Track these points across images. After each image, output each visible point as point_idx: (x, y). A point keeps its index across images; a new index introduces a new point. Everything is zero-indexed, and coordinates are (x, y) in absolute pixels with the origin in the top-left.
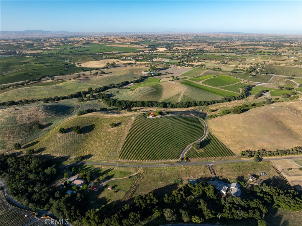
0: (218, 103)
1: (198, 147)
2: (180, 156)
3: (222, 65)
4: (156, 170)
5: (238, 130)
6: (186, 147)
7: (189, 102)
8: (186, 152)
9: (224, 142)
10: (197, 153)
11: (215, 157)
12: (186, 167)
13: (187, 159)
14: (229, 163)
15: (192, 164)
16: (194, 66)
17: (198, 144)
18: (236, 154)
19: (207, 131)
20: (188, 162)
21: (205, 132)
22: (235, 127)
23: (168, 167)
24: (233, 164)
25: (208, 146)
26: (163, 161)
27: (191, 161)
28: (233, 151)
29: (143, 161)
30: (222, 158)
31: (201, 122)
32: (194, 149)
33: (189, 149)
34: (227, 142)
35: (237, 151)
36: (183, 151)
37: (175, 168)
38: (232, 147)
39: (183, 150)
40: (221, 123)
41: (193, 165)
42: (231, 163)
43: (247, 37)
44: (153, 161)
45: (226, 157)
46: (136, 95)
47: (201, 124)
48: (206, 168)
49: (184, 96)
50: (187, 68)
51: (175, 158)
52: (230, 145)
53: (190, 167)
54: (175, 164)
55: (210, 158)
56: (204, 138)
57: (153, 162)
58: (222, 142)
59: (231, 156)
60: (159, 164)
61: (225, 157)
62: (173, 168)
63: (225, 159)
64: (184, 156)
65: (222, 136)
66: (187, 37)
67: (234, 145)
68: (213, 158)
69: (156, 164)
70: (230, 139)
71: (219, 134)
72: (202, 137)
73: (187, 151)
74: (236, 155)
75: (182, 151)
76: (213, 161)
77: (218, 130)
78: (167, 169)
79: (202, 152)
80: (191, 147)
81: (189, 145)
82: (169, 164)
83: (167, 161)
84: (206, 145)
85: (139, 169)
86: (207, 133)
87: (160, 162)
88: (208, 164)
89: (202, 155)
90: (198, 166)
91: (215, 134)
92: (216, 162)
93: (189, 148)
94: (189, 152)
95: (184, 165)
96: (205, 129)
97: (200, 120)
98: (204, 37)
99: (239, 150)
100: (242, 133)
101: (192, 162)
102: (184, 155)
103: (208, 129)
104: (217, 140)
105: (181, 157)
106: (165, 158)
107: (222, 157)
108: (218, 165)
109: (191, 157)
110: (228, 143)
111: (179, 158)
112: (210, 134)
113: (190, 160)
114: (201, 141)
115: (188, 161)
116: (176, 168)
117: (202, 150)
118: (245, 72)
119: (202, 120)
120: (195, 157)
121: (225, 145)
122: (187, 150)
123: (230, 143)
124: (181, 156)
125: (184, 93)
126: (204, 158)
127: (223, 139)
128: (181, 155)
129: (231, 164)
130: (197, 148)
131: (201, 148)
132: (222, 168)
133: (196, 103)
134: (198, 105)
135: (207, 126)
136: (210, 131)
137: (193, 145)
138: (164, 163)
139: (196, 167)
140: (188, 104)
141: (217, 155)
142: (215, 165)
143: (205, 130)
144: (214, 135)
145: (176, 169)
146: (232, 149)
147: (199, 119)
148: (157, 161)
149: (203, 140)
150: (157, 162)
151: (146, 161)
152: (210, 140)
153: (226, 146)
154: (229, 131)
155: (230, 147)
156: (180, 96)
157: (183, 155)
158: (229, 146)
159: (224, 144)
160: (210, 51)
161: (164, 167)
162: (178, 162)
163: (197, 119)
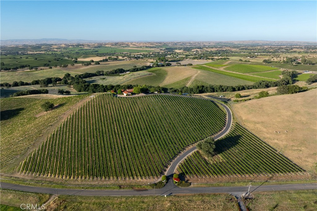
0: (249, 89)
1: (211, 151)
2: (165, 171)
3: (250, 58)
4: (91, 206)
5: (298, 118)
6: (184, 149)
7: (203, 86)
8: (182, 161)
9: (269, 141)
10: (207, 163)
11: (251, 176)
12: (175, 199)
13: (181, 177)
14: (292, 192)
15: (192, 190)
16: (215, 60)
17: (210, 143)
18: (305, 169)
19: (232, 122)
20: (183, 186)
21: (227, 122)
22: (289, 113)
23: (127, 198)
24: (303, 195)
25: (235, 150)
26: (121, 181)
27: (190, 184)
28: (296, 161)
29: (72, 178)
30: (271, 178)
31: (220, 107)
32: (201, 155)
33: (190, 154)
34: (276, 141)
35: (306, 161)
36: (176, 159)
37: (143, 202)
38: (290, 152)
39: (176, 155)
40: (259, 108)
41: (194, 196)
42: (298, 192)
43: (275, 43)
44: (95, 178)
45: (281, 176)
46: (125, 79)
47: (220, 109)
48: (229, 205)
49: (196, 80)
50: (206, 61)
51: (152, 175)
52: (286, 147)
53: (184, 201)
54: (146, 190)
55: (239, 176)
56: (225, 134)
57: (93, 183)
58: (265, 140)
59: (293, 174)
60: (106, 187)
61: (277, 174)
62: (139, 200)
63: (278, 181)
64: (175, 171)
65: (265, 130)
66: (209, 43)
67: (296, 148)
68: (247, 176)
69: (100, 187)
70: (284, 136)
71: (258, 126)
72: (221, 130)
73: (183, 159)
74: (305, 171)
75: (173, 158)
76: (250, 185)
77: (255, 119)
78: (120, 204)
79: (221, 161)
80: (196, 150)
81: (191, 147)
82: (131, 189)
83: (129, 180)
84: (230, 148)
85: (49, 199)
86: (231, 125)
87: (112, 182)
88: (235, 193)
89: (219, 170)
90: (207, 199)
91: (249, 127)
92: (255, 187)
93: (190, 152)
94: (189, 161)
95: (170, 195)
96: (227, 117)
97: (218, 105)
98: (227, 43)
99: (310, 160)
100: (307, 123)
101: (192, 186)
102: (175, 168)
103: (234, 118)
104: (253, 138)
105: (166, 173)
106: (128, 172)
107: (270, 175)
108: (264, 197)
109: (191, 173)
110: (280, 143)
111: (162, 173)
112: (238, 126)
113: (187, 182)
114: (219, 138)
115: (183, 182)
116: (146, 200)
117: (220, 157)
118: (283, 63)
119: (221, 104)
120: (202, 173)
121: (274, 147)
122: (186, 157)
123: (285, 143)
124: (168, 170)
125: (196, 77)
126: (225, 178)
127: (268, 136)
128: (167, 167)
129: (297, 196)
130: (208, 152)
131: (219, 153)
132: (276, 206)
133: (214, 88)
134: (217, 91)
135: (231, 114)
136: (239, 121)
137: (200, 146)
138: (120, 187)
139: (203, 201)
140: (200, 89)
141: (256, 169)
142: (254, 197)
143: (227, 120)
144: (246, 128)
145: (145, 206)
146: (292, 155)
147: (217, 103)
148: (105, 181)
149: (223, 136)
150: (105, 183)
151: (77, 180)
152: (239, 137)
153: (277, 149)
154: (279, 120)
155: (286, 152)
156: (189, 80)
157: (173, 168)
158: (283, 150)
159: (272, 146)
160: (235, 52)
161: (114, 197)
162: (156, 184)
163: (212, 102)
